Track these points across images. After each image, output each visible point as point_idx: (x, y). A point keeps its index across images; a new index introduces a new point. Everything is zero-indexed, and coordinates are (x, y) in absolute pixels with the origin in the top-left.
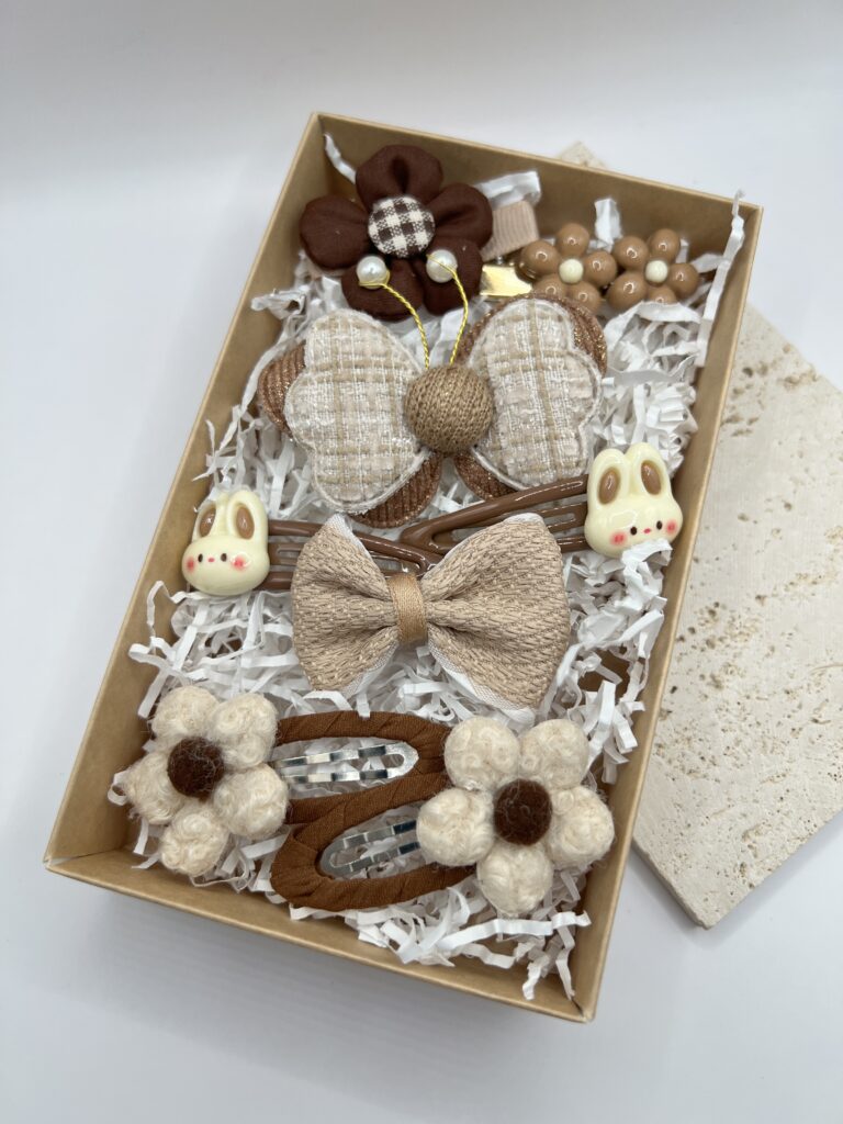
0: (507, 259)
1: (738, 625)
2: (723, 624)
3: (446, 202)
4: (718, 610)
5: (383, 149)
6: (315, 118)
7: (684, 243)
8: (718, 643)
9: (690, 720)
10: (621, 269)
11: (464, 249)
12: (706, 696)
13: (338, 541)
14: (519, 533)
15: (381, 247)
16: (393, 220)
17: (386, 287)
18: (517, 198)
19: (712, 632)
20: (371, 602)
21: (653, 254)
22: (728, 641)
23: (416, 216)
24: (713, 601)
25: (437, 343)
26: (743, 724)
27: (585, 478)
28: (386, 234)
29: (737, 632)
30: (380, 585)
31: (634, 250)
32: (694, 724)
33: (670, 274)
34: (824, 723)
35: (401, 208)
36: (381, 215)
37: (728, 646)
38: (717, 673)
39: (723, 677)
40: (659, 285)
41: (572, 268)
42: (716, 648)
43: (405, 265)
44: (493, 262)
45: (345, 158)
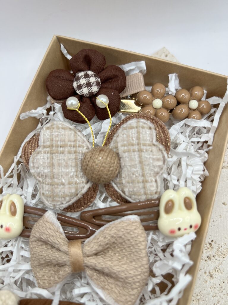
0: (132, 97)
1: (221, 251)
2: (214, 250)
3: (106, 74)
4: (212, 243)
5: (81, 51)
6: (55, 37)
7: (205, 92)
8: (212, 258)
9: (200, 291)
10: (178, 103)
11: (112, 94)
12: (207, 281)
13: (48, 225)
14: (128, 228)
15: (78, 92)
16: (83, 81)
17: (78, 110)
18: (137, 72)
19: (210, 253)
20: (61, 254)
21: (192, 97)
22: (216, 257)
23: (93, 80)
24: (211, 240)
25: (100, 133)
26: (221, 294)
27: (159, 199)
28: (80, 87)
29: (220, 253)
30: (64, 248)
31: (185, 95)
32: (201, 293)
33: (199, 105)
35: (86, 76)
36: (78, 79)
37: (216, 259)
38: (211, 272)
39: (214, 273)
40: (194, 110)
41: (158, 103)
42: (212, 260)
43: (88, 100)
44: (126, 98)
45: (69, 53)
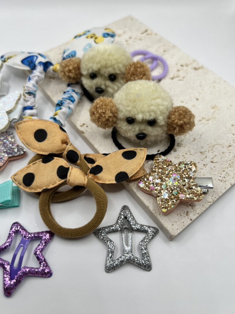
34: (215, 163)
